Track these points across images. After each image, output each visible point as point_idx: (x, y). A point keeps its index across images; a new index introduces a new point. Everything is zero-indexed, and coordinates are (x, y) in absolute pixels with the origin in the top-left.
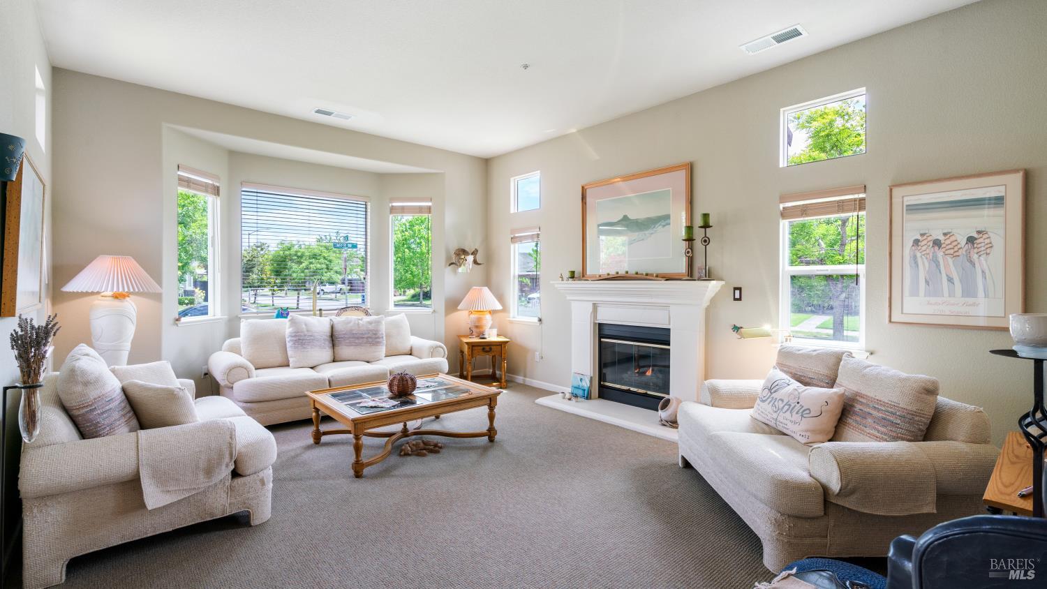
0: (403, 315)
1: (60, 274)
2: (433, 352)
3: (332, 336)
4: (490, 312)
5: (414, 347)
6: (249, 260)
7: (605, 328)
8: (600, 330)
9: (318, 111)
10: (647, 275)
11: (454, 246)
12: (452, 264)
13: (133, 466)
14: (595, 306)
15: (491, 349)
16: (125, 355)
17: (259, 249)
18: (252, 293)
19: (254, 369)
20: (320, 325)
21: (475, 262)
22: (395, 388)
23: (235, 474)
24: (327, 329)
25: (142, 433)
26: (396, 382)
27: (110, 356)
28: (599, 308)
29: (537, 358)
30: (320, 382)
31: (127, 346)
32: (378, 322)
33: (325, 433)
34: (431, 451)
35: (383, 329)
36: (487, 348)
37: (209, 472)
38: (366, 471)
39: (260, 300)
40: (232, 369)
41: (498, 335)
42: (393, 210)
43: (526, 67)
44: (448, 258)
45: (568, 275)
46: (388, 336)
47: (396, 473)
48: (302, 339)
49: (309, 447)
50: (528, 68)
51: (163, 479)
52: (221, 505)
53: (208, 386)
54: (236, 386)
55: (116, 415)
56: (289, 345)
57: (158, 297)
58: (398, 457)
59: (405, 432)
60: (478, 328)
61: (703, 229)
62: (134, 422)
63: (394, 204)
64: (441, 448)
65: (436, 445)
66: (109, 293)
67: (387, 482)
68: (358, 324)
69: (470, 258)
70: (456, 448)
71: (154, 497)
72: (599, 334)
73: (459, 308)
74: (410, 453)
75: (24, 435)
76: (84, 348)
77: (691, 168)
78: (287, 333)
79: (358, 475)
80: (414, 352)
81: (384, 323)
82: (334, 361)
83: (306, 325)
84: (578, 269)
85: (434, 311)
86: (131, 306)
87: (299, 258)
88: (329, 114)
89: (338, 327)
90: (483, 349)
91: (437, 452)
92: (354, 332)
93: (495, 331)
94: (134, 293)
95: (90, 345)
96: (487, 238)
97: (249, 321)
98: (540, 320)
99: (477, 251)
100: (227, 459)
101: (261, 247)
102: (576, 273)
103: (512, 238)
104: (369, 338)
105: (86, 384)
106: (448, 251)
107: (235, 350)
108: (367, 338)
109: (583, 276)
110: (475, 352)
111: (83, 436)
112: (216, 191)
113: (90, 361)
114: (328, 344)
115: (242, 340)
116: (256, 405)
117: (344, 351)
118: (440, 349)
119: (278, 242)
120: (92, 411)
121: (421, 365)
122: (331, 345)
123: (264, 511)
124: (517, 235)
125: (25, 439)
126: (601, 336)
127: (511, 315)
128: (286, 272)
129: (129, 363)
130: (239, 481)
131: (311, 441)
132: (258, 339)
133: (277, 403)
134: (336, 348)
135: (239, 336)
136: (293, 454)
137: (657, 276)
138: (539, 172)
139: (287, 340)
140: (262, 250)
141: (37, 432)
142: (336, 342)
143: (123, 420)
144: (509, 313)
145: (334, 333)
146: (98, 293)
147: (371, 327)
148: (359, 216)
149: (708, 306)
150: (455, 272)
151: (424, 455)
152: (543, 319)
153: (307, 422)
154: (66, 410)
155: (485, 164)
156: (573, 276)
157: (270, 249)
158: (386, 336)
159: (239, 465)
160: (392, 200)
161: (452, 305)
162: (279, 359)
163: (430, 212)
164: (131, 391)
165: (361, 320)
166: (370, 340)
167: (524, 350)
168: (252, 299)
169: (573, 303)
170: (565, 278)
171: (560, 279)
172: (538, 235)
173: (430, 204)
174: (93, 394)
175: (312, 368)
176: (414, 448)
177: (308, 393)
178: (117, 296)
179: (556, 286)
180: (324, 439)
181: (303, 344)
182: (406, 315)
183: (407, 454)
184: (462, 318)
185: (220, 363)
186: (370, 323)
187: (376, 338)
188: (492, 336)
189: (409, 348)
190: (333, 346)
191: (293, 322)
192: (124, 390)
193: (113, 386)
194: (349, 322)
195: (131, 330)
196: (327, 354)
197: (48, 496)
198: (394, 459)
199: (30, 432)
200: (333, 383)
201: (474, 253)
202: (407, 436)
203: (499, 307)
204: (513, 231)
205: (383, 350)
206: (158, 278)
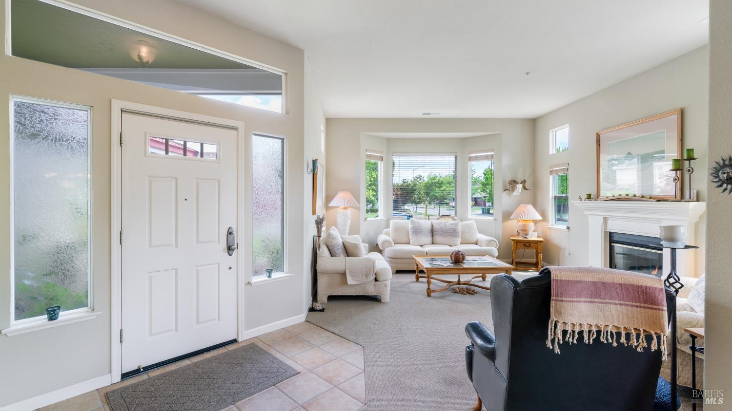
0: (473, 220)
1: (329, 198)
2: (489, 243)
3: (432, 230)
4: (533, 221)
5: (479, 240)
6: (412, 187)
7: (614, 235)
8: (610, 237)
9: (423, 114)
10: (643, 197)
11: (509, 178)
12: (506, 190)
13: (344, 268)
14: (605, 220)
15: (530, 245)
16: (347, 232)
17: (418, 179)
18: (415, 206)
19: (393, 243)
20: (426, 224)
21: (524, 188)
22: (453, 258)
23: (376, 280)
24: (429, 227)
25: (347, 257)
26: (453, 255)
27: (342, 232)
28: (609, 221)
29: (567, 254)
30: (423, 252)
31: (348, 229)
32: (456, 224)
33: (421, 277)
34: (470, 293)
35: (459, 228)
36: (527, 244)
37: (367, 276)
38: (433, 294)
39: (419, 210)
40: (385, 242)
41: (538, 237)
42: (470, 159)
43: (527, 74)
44: (504, 186)
45: (585, 197)
46: (462, 232)
47: (447, 298)
48: (417, 231)
49: (413, 282)
50: (529, 74)
51: (353, 275)
52: (371, 291)
53: (375, 248)
54: (386, 250)
55: (340, 251)
56: (410, 233)
57: (358, 209)
58: (452, 293)
59: (459, 283)
60: (525, 231)
61: (688, 161)
62: (346, 254)
63: (472, 155)
64: (476, 293)
65: (473, 291)
66: (342, 207)
67: (441, 300)
68: (445, 224)
69: (520, 186)
70: (485, 295)
71: (350, 281)
72: (610, 240)
73: (511, 218)
74: (458, 292)
75: (318, 251)
76: (333, 227)
77: (682, 113)
78: (409, 228)
79: (429, 295)
80: (478, 243)
81: (460, 225)
82: (433, 244)
83: (418, 224)
84: (593, 193)
85: (495, 219)
86: (349, 212)
87: (440, 184)
88: (430, 114)
89: (435, 226)
90: (525, 244)
91: (473, 294)
92: (443, 229)
93: (536, 234)
94: (351, 207)
95: (336, 227)
96: (534, 173)
97: (394, 221)
98: (568, 228)
99: (525, 181)
100: (372, 272)
101: (420, 178)
102: (592, 195)
103: (550, 171)
104: (452, 233)
105: (333, 239)
106: (504, 181)
107: (387, 234)
108: (450, 233)
109: (598, 198)
110: (518, 246)
111: (332, 256)
112: (382, 159)
113: (334, 232)
114: (429, 235)
115: (390, 230)
116: (393, 259)
117: (438, 239)
118: (494, 243)
119: (427, 175)
120: (334, 248)
121: (479, 250)
122: (431, 235)
123: (386, 297)
124: (554, 169)
125: (318, 252)
126: (612, 241)
127: (550, 223)
128: (432, 193)
129: (349, 235)
130: (377, 283)
131: (415, 280)
132: (397, 229)
133: (402, 260)
134: (434, 237)
135: (389, 228)
136: (406, 283)
137: (651, 198)
138: (568, 124)
139: (410, 230)
140: (420, 180)
141: (320, 251)
142: (434, 234)
143: (342, 253)
144: (549, 222)
145: (433, 229)
146: (339, 207)
147: (452, 227)
148: (451, 164)
149: (697, 222)
150: (510, 195)
151: (465, 294)
152: (570, 228)
153: (413, 272)
154: (328, 247)
155: (533, 124)
156: (589, 197)
157: (424, 179)
158: (461, 232)
159: (377, 276)
160: (470, 153)
161: (507, 216)
162: (406, 240)
163: (492, 158)
164: (345, 243)
165: (447, 222)
166: (452, 234)
167: (558, 248)
168: (415, 210)
169: (590, 217)
170: (583, 200)
171: (579, 200)
172: (568, 168)
173: (493, 153)
174: (334, 242)
175: (421, 246)
176: (461, 291)
177: (414, 256)
178: (345, 208)
179: (576, 204)
180: (421, 279)
181: (416, 233)
182: (475, 221)
183: (456, 292)
184: (514, 225)
185: (381, 239)
186: (452, 224)
187: (455, 233)
188: (533, 237)
189: (475, 240)
190: (433, 236)
191: (412, 222)
192: (343, 243)
193: (340, 241)
194: (441, 224)
195: (349, 222)
196: (428, 239)
197: (323, 273)
198: (450, 293)
199: (319, 250)
200: (428, 254)
201: (524, 182)
202: (459, 284)
203: (540, 218)
204: (551, 166)
205: (459, 240)
206: (359, 202)
